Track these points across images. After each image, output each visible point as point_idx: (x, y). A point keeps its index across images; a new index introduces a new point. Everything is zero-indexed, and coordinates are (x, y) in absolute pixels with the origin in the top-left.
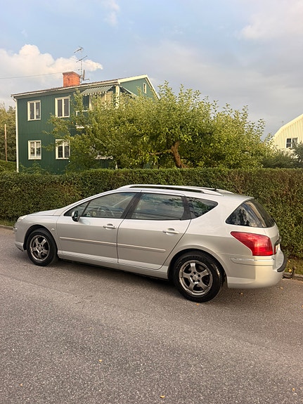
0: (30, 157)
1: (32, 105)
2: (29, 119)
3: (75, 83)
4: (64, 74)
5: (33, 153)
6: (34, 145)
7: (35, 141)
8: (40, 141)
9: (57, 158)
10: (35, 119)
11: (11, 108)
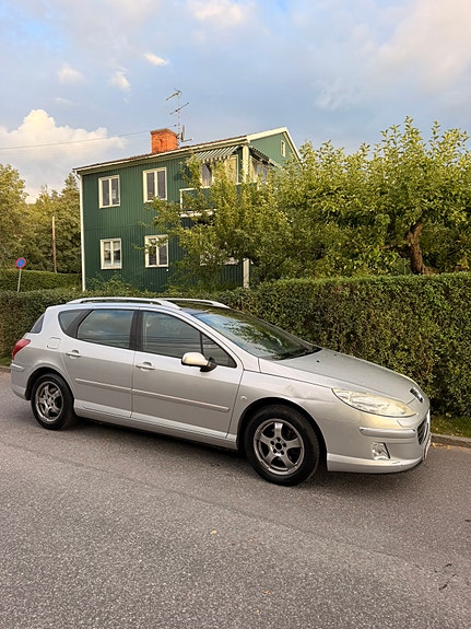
0: (104, 266)
1: (106, 184)
2: (101, 206)
3: (171, 147)
4: (152, 133)
5: (108, 259)
6: (109, 247)
7: (111, 240)
8: (120, 239)
9: (147, 265)
10: (111, 205)
11: (55, 193)
